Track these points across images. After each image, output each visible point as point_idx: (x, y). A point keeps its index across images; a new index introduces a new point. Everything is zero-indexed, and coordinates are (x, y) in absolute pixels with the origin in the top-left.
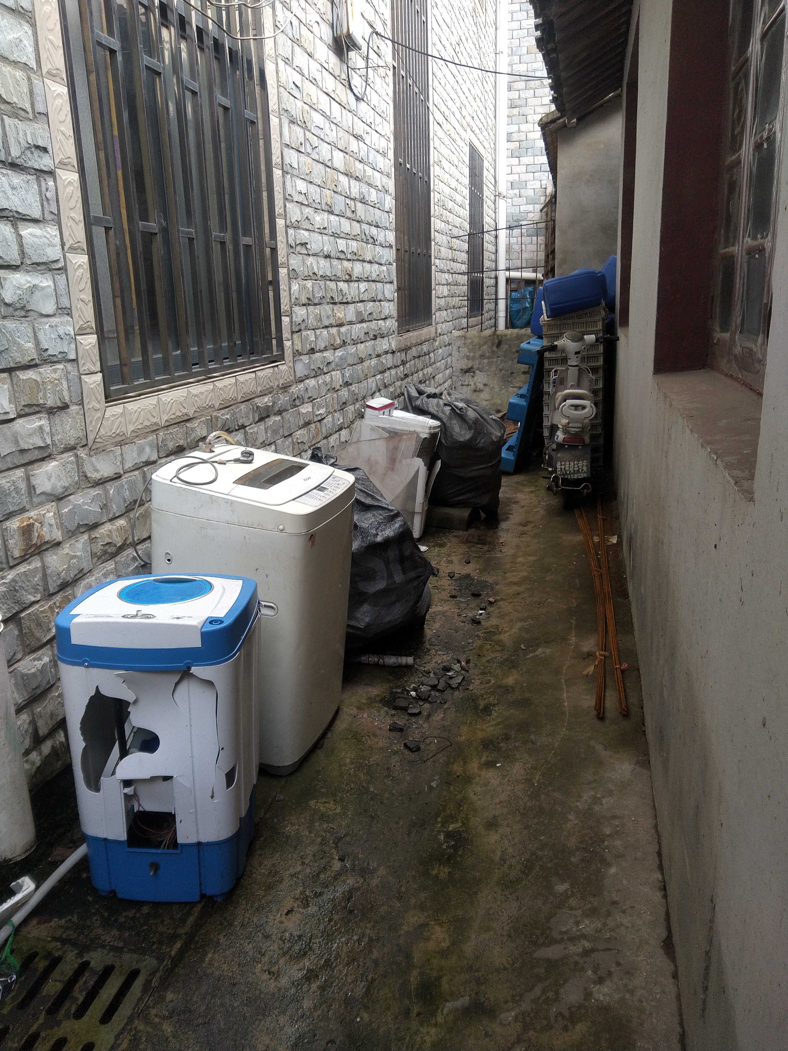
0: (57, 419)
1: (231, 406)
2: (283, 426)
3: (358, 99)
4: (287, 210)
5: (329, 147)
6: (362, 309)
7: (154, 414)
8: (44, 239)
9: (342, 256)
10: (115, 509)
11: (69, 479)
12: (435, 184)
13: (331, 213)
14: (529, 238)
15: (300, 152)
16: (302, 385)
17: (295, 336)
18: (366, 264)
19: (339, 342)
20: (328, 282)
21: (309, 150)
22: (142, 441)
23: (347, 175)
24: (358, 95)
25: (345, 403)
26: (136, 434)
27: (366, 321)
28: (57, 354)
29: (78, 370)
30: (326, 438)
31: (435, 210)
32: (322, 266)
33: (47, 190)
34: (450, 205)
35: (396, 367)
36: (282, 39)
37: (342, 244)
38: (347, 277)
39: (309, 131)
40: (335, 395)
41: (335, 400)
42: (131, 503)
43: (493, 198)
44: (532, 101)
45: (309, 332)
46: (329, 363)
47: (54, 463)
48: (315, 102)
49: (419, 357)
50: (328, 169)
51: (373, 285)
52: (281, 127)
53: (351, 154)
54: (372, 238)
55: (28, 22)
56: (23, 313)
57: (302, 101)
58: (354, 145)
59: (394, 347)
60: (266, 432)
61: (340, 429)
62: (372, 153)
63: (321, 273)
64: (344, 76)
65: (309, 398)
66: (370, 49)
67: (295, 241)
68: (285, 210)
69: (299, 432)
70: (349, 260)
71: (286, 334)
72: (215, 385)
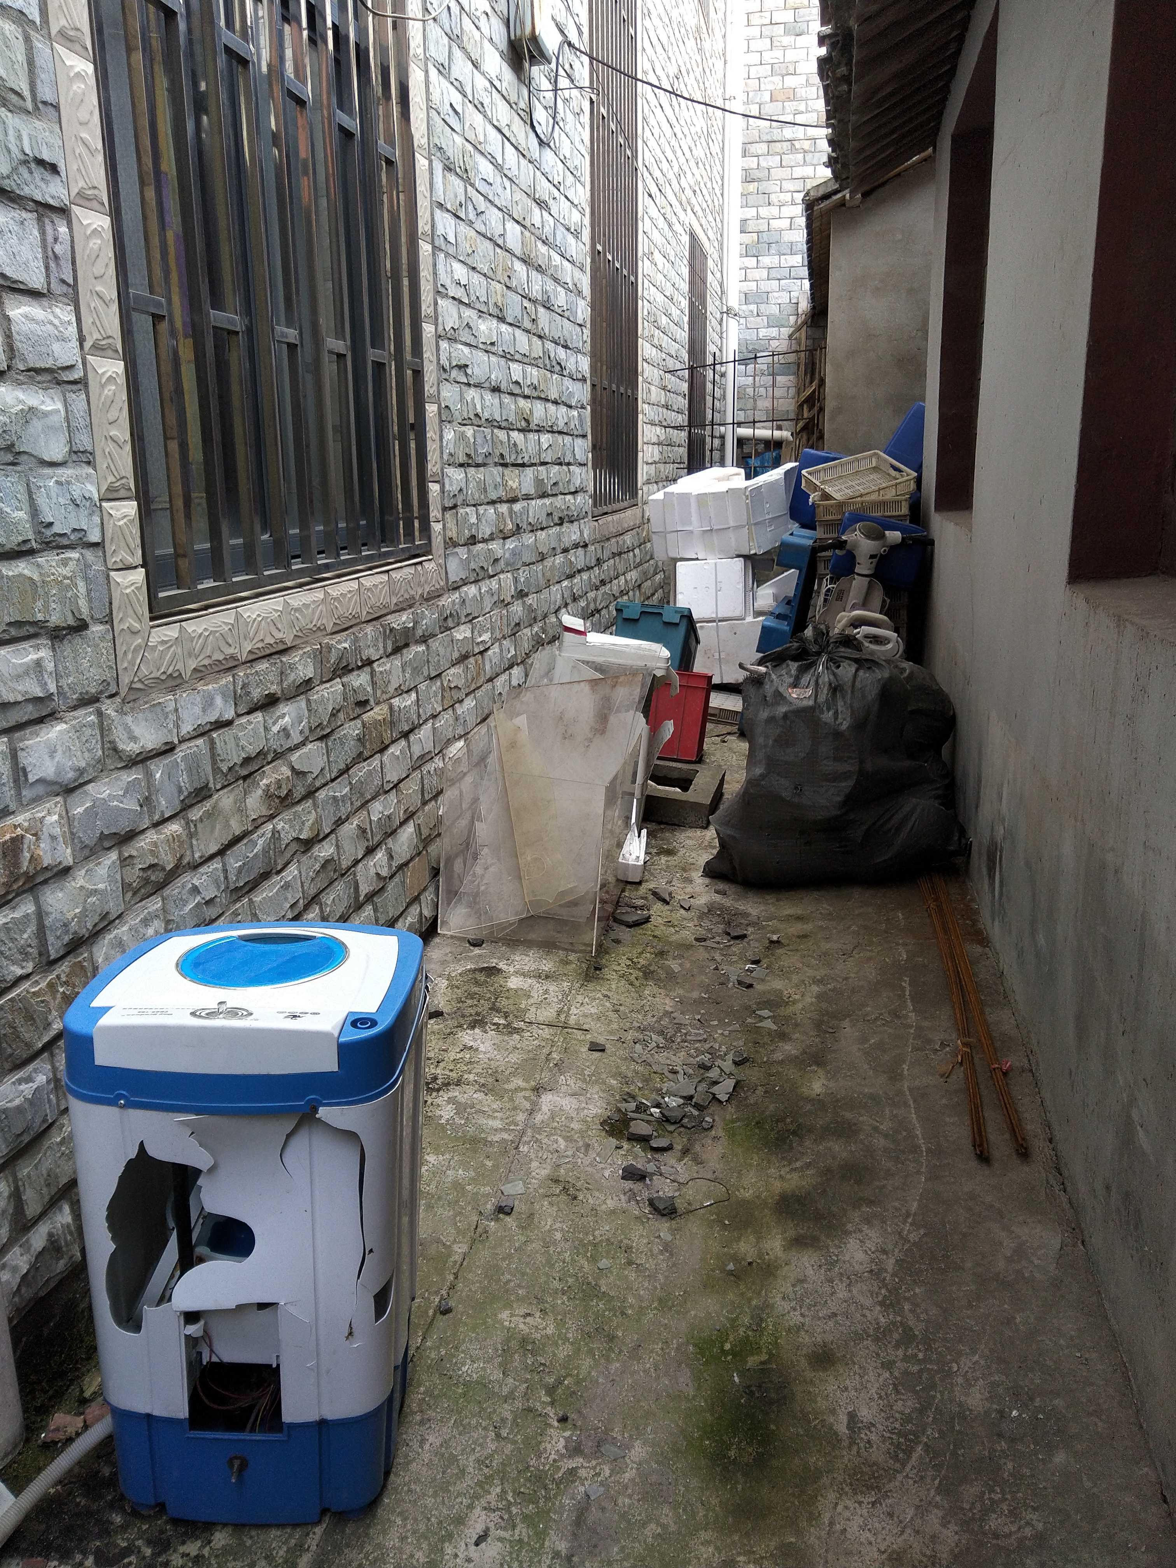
0: (67, 648)
1: (351, 627)
2: (428, 662)
3: (541, 143)
4: (440, 310)
5: (500, 214)
6: (544, 476)
7: (230, 641)
8: (50, 327)
9: (517, 391)
10: (165, 804)
11: (86, 755)
12: (646, 289)
13: (502, 319)
15: (458, 217)
16: (457, 595)
17: (448, 515)
18: (549, 405)
19: (510, 526)
20: (496, 431)
21: (472, 216)
22: (210, 687)
23: (525, 261)
24: (542, 136)
25: (518, 624)
26: (199, 675)
27: (548, 496)
28: (68, 532)
29: (105, 561)
30: (491, 680)
31: (644, 328)
32: (488, 403)
33: (56, 240)
34: (664, 320)
35: (590, 568)
36: (434, 31)
39: (473, 185)
40: (504, 612)
41: (505, 620)
42: (190, 793)
43: (718, 316)
45: (468, 510)
46: (496, 560)
47: (61, 727)
48: (482, 140)
49: (620, 554)
50: (498, 250)
51: (560, 438)
52: (431, 174)
53: (532, 229)
54: (559, 364)
56: (10, 458)
57: (463, 135)
58: (537, 216)
59: (586, 536)
60: (404, 671)
61: (511, 667)
62: (561, 230)
63: (486, 415)
64: (522, 105)
65: (468, 615)
66: (560, 68)
67: (449, 360)
68: (436, 310)
69: (452, 671)
70: (526, 397)
71: (435, 512)
72: (326, 593)
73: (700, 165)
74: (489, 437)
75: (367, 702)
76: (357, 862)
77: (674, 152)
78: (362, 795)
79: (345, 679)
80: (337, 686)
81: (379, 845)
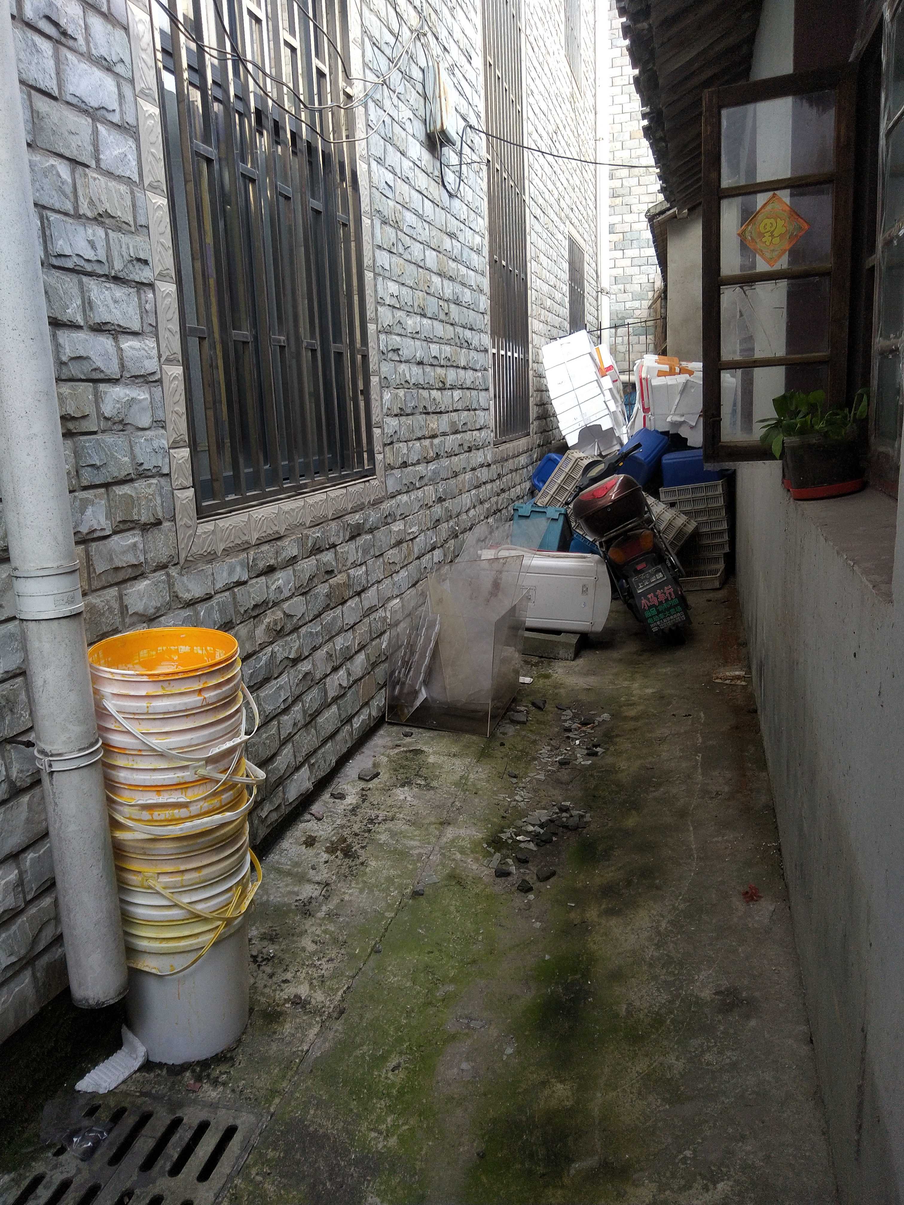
0: (150, 536)
1: (322, 523)
2: (374, 545)
3: (451, 195)
4: (379, 314)
5: (421, 246)
6: (456, 419)
7: (245, 532)
8: (143, 352)
9: (435, 362)
11: (160, 599)
12: (533, 282)
13: (424, 316)
14: (636, 337)
15: (391, 252)
16: (394, 501)
17: (387, 449)
18: (460, 370)
19: (432, 454)
20: (420, 391)
21: (401, 250)
22: (233, 560)
23: (440, 275)
24: (452, 191)
25: (438, 520)
26: (226, 553)
27: (460, 432)
28: (151, 468)
29: (171, 484)
30: (418, 558)
31: (532, 309)
32: (414, 373)
33: (146, 302)
34: (549, 303)
35: (492, 481)
36: (374, 139)
37: (435, 349)
38: (441, 385)
39: (402, 231)
40: (428, 512)
41: (428, 517)
42: (221, 625)
43: (594, 294)
44: (636, 190)
45: (401, 445)
46: (421, 478)
47: (147, 582)
48: (407, 201)
49: (516, 470)
50: (420, 270)
51: (468, 392)
52: (373, 228)
53: (445, 252)
54: (467, 341)
55: (132, 137)
56: (121, 427)
57: (395, 200)
58: (447, 244)
59: (489, 459)
60: (357, 552)
61: (433, 549)
62: (466, 251)
63: (413, 381)
64: (437, 173)
65: (402, 515)
66: (464, 144)
67: (387, 347)
68: (376, 314)
69: (391, 552)
70: (443, 366)
71: (377, 447)
72: (306, 501)
73: (576, 189)
74: (415, 395)
75: (332, 571)
76: (326, 676)
77: (554, 184)
78: (330, 632)
79: (318, 557)
80: (313, 560)
81: (341, 666)
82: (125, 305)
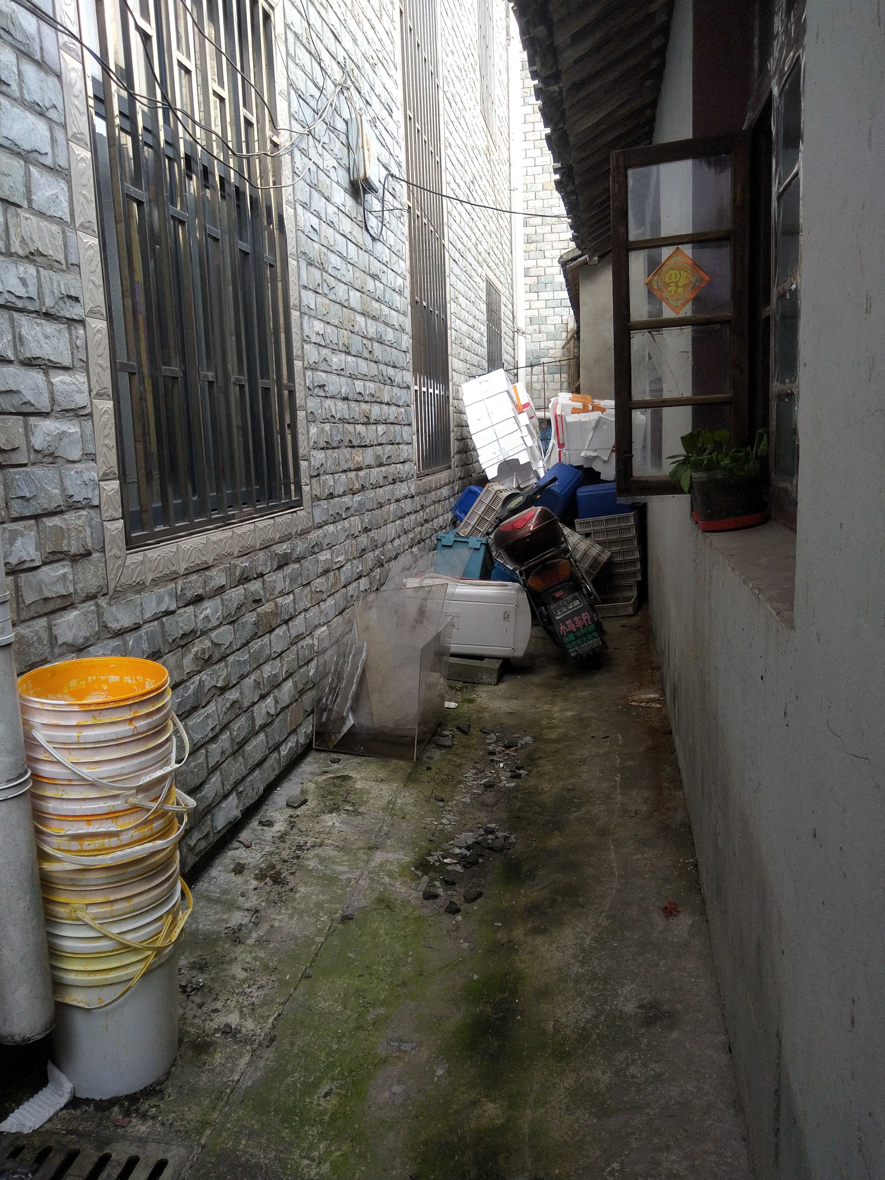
0: (79, 567)
1: (249, 553)
2: (301, 574)
3: (374, 239)
4: (305, 351)
5: (346, 287)
6: (381, 452)
7: (174, 562)
8: (73, 386)
9: (360, 398)
11: (90, 629)
12: (453, 323)
13: (348, 353)
14: (552, 377)
15: (317, 293)
16: (321, 531)
17: (314, 480)
18: (383, 406)
19: (357, 486)
20: (346, 425)
21: (326, 290)
22: (162, 590)
23: (364, 314)
24: (374, 235)
25: (364, 550)
26: (155, 583)
27: (384, 465)
28: (81, 500)
29: (101, 516)
30: (345, 586)
31: (452, 349)
32: (339, 408)
33: (77, 338)
34: (468, 342)
35: (415, 512)
36: (300, 185)
37: (359, 385)
38: (366, 420)
39: (326, 272)
40: (354, 542)
41: (354, 548)
42: (149, 655)
43: (511, 334)
44: (549, 237)
45: (327, 477)
46: (347, 509)
47: (76, 613)
48: (332, 243)
49: (439, 501)
50: (345, 309)
51: (391, 427)
52: (299, 269)
53: (368, 293)
54: (390, 378)
55: (64, 179)
56: (51, 460)
57: (319, 242)
58: (370, 284)
59: (413, 491)
60: (285, 581)
61: (360, 577)
62: (389, 292)
63: (339, 416)
64: (360, 218)
65: (328, 544)
66: (386, 191)
67: (313, 383)
68: (303, 351)
69: (318, 580)
70: (367, 402)
71: (304, 480)
72: (233, 532)
73: (493, 235)
74: (341, 430)
75: (260, 600)
76: (254, 704)
77: (472, 230)
78: (258, 660)
79: (246, 586)
80: (240, 589)
81: (268, 694)
82: (55, 341)
